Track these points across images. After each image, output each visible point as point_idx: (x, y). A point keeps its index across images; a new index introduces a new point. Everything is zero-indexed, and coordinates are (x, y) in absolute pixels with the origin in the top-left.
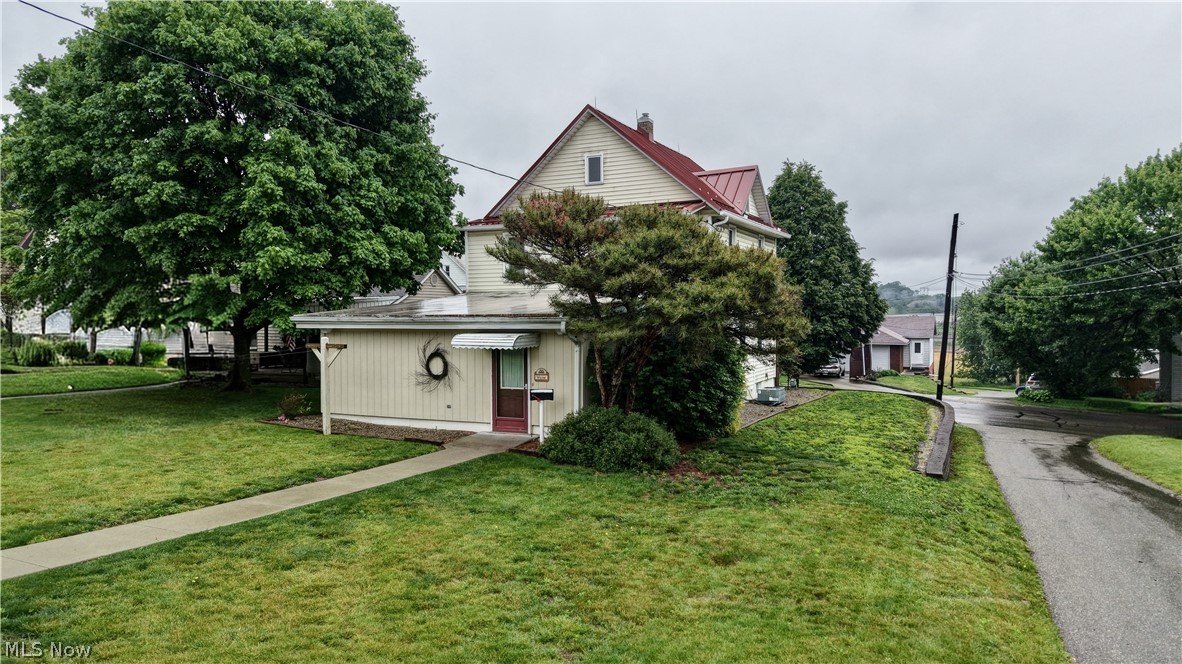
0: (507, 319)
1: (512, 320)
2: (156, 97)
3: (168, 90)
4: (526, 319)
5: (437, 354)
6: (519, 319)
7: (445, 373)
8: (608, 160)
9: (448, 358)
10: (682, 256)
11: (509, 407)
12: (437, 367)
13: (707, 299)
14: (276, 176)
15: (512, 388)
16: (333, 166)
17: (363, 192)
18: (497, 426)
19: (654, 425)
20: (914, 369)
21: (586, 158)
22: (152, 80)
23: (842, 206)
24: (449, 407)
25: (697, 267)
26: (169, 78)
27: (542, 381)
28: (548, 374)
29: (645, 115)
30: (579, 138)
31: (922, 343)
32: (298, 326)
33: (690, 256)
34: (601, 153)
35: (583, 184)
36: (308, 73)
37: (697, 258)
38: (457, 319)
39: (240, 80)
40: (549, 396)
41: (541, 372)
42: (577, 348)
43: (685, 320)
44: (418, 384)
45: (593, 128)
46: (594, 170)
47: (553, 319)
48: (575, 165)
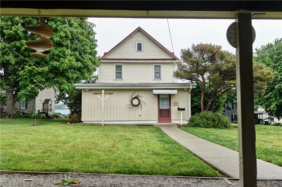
0: (171, 85)
1: (173, 85)
5: (136, 98)
6: (175, 85)
7: (139, 104)
8: (144, 45)
12: (136, 102)
15: (164, 108)
18: (160, 121)
21: (137, 43)
24: (140, 116)
27: (176, 105)
28: (178, 103)
30: (134, 37)
32: (76, 88)
34: (142, 42)
35: (136, 51)
38: (152, 85)
40: (184, 109)
42: (189, 95)
44: (130, 108)
45: (139, 34)
46: (140, 47)
47: (188, 85)
48: (132, 45)
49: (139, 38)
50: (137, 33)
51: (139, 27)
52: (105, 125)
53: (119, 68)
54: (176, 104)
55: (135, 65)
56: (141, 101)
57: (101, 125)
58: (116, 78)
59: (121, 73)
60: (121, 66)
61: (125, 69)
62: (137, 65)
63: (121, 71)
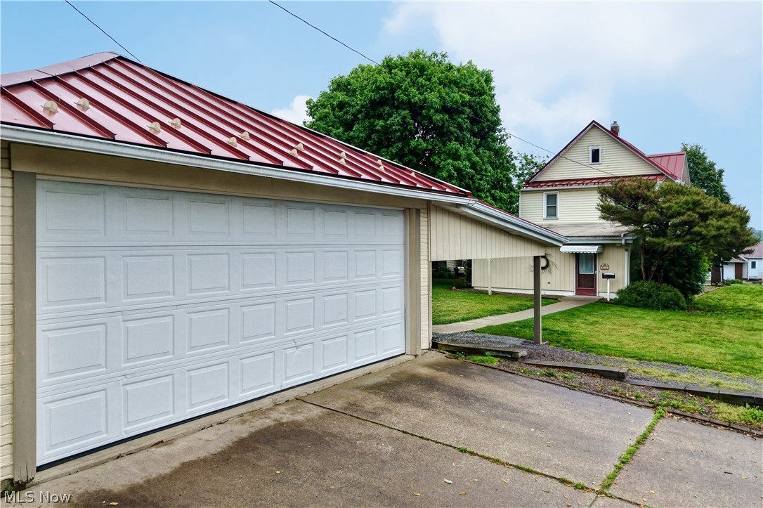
0: (591, 238)
2: (397, 127)
3: (404, 123)
4: (602, 238)
5: (543, 256)
6: (597, 238)
7: (548, 265)
8: (604, 151)
9: (549, 258)
10: (703, 208)
11: (585, 283)
12: (542, 263)
13: (723, 228)
14: (453, 166)
15: (587, 274)
16: (473, 159)
17: (483, 173)
18: (578, 292)
19: (676, 290)
20: (751, 280)
21: (591, 149)
22: (395, 119)
23: (721, 172)
24: (549, 283)
25: (712, 213)
26: (404, 118)
27: (605, 270)
28: (608, 266)
29: (615, 122)
30: (586, 138)
31: (757, 261)
33: (707, 208)
34: (600, 147)
35: (588, 164)
36: (463, 112)
37: (712, 209)
39: (438, 118)
40: (613, 277)
41: (605, 265)
42: (626, 253)
43: (714, 237)
45: (595, 133)
46: (596, 156)
47: (617, 238)
48: (583, 153)
49: (596, 141)
50: (592, 130)
51: (594, 121)
52: (494, 293)
53: (552, 199)
54: (606, 267)
55: (579, 192)
56: (550, 263)
57: (486, 293)
58: (548, 215)
59: (555, 207)
60: (556, 195)
61: (563, 201)
62: (585, 192)
63: (556, 204)
